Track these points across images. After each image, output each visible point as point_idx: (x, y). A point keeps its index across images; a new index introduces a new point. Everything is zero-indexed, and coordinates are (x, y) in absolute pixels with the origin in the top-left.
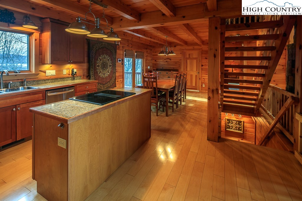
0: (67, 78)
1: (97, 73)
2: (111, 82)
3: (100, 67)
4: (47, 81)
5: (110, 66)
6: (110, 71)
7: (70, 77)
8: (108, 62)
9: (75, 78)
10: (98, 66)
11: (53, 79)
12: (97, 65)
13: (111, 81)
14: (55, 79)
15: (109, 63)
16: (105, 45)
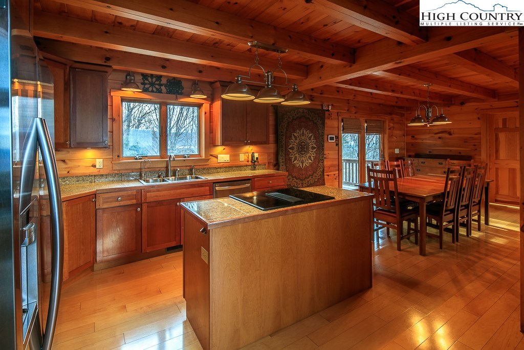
0: (244, 166)
1: (290, 159)
2: (316, 176)
3: (295, 149)
4: (220, 170)
5: (313, 148)
6: (312, 158)
7: (249, 166)
8: (309, 141)
9: (257, 167)
10: (292, 148)
11: (227, 167)
12: (291, 146)
13: (315, 174)
14: (229, 167)
15: (312, 143)
16: (303, 112)
